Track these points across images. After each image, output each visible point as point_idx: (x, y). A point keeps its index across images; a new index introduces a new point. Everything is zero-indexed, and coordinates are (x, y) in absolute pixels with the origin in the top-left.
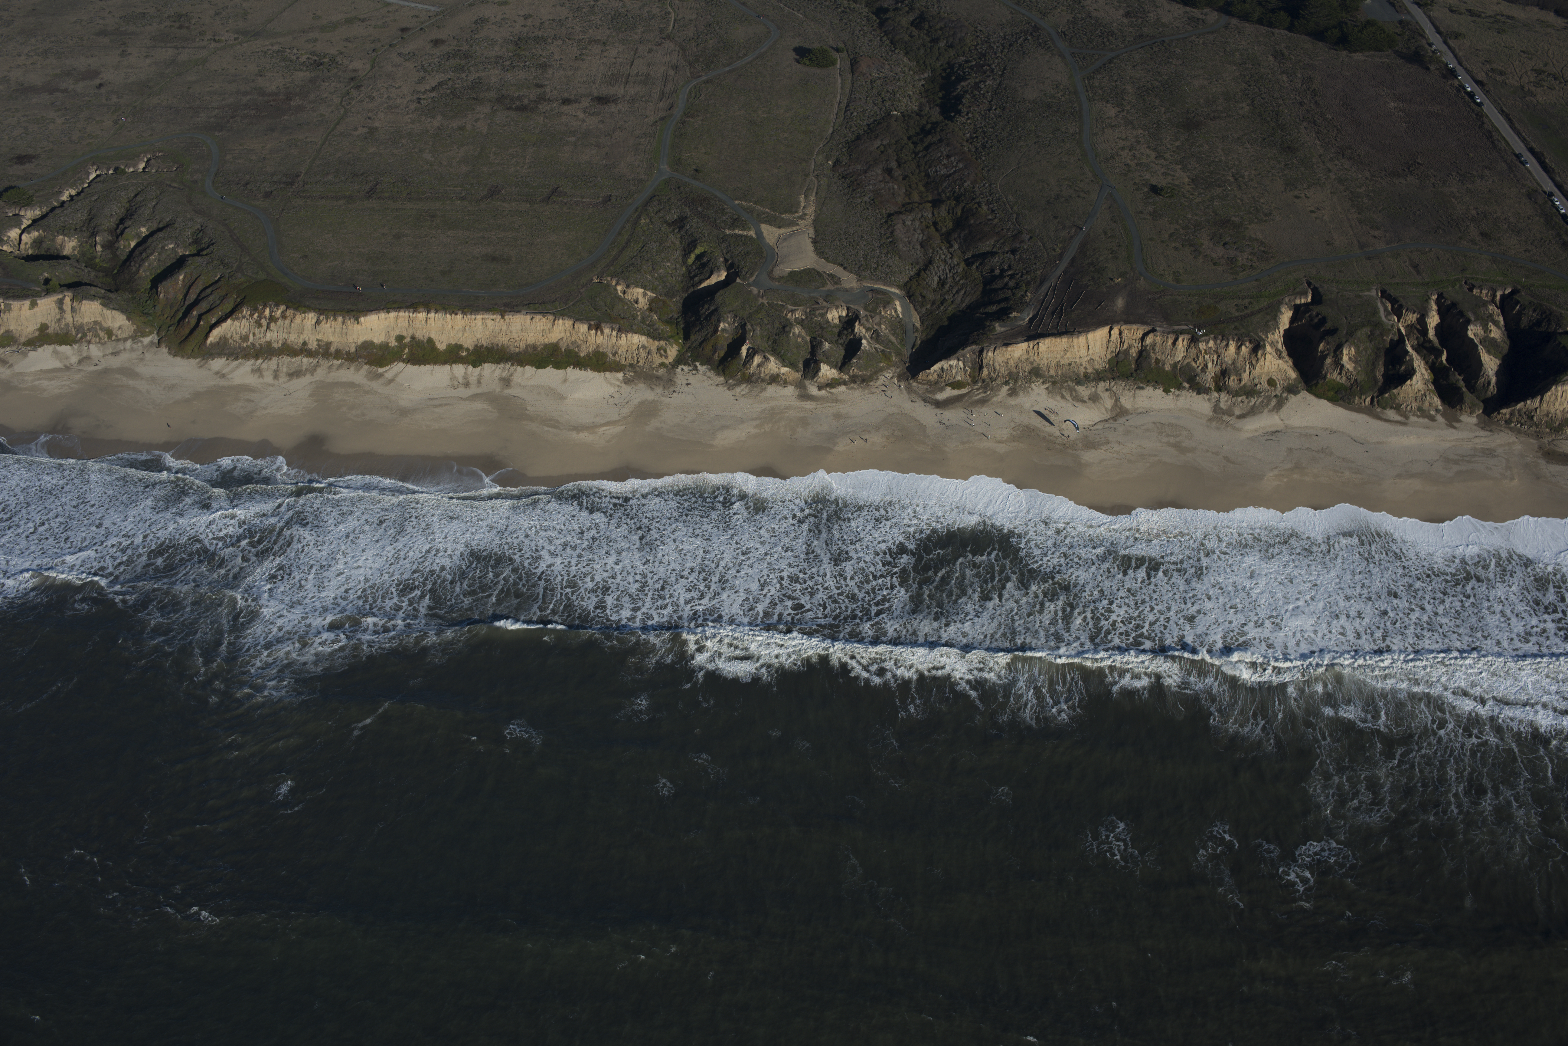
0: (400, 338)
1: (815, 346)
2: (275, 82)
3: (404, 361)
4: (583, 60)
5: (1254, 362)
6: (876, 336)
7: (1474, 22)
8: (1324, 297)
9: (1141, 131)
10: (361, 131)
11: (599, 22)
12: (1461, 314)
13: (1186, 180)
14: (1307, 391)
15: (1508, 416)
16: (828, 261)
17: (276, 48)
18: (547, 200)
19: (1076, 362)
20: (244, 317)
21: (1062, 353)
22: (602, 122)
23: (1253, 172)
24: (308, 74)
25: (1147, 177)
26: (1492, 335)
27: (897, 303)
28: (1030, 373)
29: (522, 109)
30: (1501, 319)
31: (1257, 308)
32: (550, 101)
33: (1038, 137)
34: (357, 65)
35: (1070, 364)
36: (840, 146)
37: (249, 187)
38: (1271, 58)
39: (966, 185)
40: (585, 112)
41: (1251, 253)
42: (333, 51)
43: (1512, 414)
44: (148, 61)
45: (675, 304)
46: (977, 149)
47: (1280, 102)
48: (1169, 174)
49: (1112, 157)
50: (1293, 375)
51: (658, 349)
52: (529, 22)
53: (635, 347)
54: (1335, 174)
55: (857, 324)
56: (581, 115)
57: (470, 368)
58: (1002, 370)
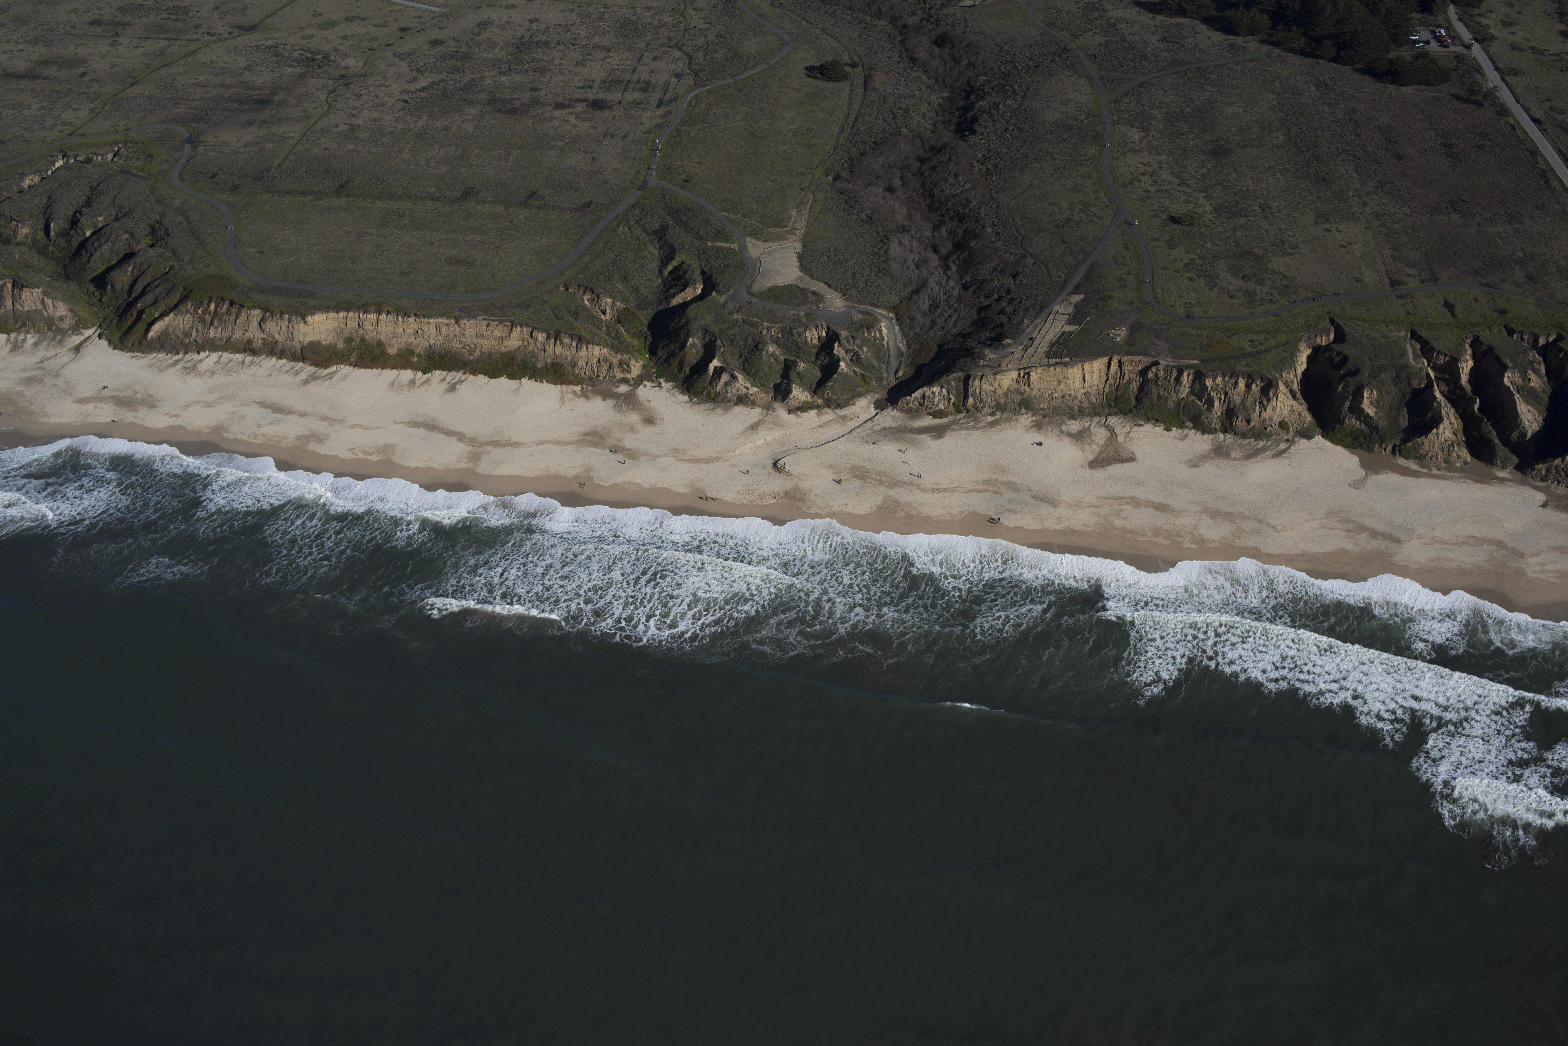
0: (349, 340)
1: (788, 367)
2: (262, 77)
3: (350, 365)
4: (584, 66)
5: (1265, 403)
6: (856, 359)
7: (1537, 59)
8: (1347, 336)
9: (1166, 157)
10: (342, 128)
11: (607, 29)
12: (1498, 358)
13: (1209, 209)
14: (1323, 436)
15: (1544, 472)
16: (813, 278)
17: (271, 43)
18: (524, 204)
19: (1070, 395)
20: (188, 311)
21: (1055, 384)
22: (595, 128)
23: (1283, 203)
24: (298, 70)
25: (1168, 204)
26: (1532, 384)
27: (883, 324)
28: (1019, 404)
29: (513, 111)
30: (1543, 367)
31: (1273, 344)
32: (543, 105)
33: (1054, 159)
34: (350, 62)
35: (1063, 397)
36: (843, 161)
37: (216, 180)
38: (1313, 88)
39: (971, 205)
40: (577, 117)
41: (1272, 287)
42: (327, 47)
43: (1548, 470)
44: (137, 51)
45: (645, 317)
46: (988, 170)
47: (1319, 132)
48: (1190, 202)
49: (1131, 183)
50: (1308, 418)
51: (620, 364)
52: (534, 26)
53: (596, 360)
54: (1372, 209)
55: (836, 345)
56: (573, 120)
57: (420, 374)
58: (989, 400)
